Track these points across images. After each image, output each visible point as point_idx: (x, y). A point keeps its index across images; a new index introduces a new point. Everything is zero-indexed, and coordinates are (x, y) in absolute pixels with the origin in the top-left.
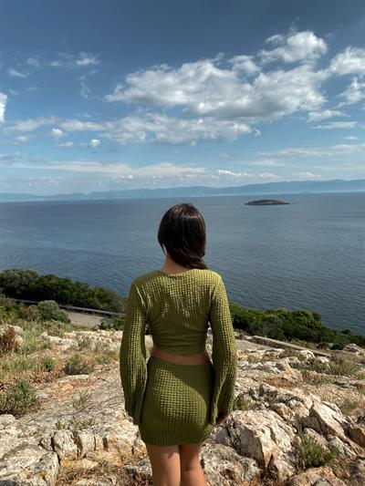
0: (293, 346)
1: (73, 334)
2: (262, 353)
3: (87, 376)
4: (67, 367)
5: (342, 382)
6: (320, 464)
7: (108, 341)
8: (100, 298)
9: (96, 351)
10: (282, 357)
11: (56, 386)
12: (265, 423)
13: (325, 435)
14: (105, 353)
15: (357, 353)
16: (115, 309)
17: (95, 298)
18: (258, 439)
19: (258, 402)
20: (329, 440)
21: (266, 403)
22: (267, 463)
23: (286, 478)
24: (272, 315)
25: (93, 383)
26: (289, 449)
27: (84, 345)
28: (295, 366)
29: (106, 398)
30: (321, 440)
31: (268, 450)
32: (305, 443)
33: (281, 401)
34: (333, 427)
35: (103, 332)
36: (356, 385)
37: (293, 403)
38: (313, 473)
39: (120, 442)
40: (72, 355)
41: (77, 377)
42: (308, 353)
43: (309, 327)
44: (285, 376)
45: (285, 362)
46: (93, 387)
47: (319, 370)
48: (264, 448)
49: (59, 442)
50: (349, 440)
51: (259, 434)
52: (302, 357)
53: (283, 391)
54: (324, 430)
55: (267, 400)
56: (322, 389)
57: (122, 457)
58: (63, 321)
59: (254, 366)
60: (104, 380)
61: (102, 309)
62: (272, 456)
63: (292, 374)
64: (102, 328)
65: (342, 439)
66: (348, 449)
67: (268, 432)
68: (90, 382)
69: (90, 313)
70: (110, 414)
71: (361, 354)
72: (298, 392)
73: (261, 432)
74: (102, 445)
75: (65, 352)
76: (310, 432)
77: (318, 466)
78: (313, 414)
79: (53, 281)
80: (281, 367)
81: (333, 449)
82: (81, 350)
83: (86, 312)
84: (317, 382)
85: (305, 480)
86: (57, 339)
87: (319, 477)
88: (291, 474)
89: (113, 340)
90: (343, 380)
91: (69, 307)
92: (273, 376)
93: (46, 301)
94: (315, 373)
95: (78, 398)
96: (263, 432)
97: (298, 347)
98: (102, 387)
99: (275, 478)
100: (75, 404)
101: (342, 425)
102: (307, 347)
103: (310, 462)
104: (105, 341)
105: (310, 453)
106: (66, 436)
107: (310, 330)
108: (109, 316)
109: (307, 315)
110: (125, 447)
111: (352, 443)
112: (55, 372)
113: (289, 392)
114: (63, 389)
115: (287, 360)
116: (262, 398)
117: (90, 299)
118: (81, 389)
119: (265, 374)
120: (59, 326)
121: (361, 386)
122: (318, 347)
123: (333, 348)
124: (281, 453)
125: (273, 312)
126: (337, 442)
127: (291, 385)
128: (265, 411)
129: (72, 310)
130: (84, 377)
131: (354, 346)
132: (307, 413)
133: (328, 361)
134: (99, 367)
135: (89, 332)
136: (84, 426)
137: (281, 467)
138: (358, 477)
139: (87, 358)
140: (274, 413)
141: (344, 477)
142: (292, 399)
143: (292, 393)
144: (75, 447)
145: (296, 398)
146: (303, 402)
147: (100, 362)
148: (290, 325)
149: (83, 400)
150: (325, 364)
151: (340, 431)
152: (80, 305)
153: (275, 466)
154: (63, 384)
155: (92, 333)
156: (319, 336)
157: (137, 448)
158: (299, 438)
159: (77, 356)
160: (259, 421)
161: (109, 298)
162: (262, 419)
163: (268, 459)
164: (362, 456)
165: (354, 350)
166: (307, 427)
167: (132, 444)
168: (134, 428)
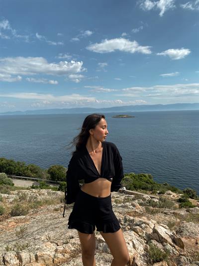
0: (139, 193)
1: (16, 192)
2: (123, 197)
3: (24, 217)
4: (12, 212)
5: (165, 212)
6: (161, 260)
7: (37, 195)
9: (30, 201)
10: (134, 199)
11: (6, 223)
12: (129, 238)
13: (162, 243)
14: (35, 202)
15: (172, 196)
16: (40, 177)
17: (29, 171)
19: (124, 226)
20: (164, 246)
21: (128, 227)
22: (131, 262)
24: (127, 177)
25: (28, 220)
26: (143, 253)
27: (23, 198)
28: (141, 204)
29: (36, 229)
30: (160, 246)
31: (132, 254)
32: (152, 249)
33: (137, 225)
34: (166, 238)
35: (34, 190)
36: (174, 213)
37: (143, 225)
39: (46, 256)
40: (15, 204)
41: (18, 217)
42: (147, 196)
43: (147, 182)
44: (137, 210)
45: (136, 202)
46: (28, 223)
47: (153, 206)
49: (7, 259)
50: (175, 245)
52: (144, 199)
53: (137, 219)
54: (161, 240)
55: (129, 225)
56: (157, 216)
57: (46, 265)
58: (9, 184)
59: (119, 205)
60: (34, 218)
61: (33, 177)
62: (134, 258)
63: (140, 209)
64: (33, 187)
65: (171, 245)
66: (174, 250)
67: (131, 244)
68: (26, 220)
69: (26, 179)
70: (39, 239)
71: (173, 196)
72: (144, 219)
73: (127, 244)
74: (34, 259)
75: (11, 203)
76: (154, 242)
77: (159, 262)
78: (155, 231)
79: (4, 161)
80: (134, 206)
81: (167, 251)
82: (20, 201)
83: (23, 179)
84: (153, 213)
86: (6, 195)
89: (39, 195)
90: (167, 210)
91: (13, 176)
92: (130, 211)
94: (152, 208)
95: (19, 230)
96: (129, 244)
97: (141, 194)
98: (33, 223)
100: (17, 234)
101: (171, 236)
102: (146, 193)
103: (155, 260)
104: (35, 196)
105: (154, 254)
106: (12, 255)
107: (147, 184)
108: (37, 180)
109: (145, 176)
110: (49, 259)
111: (176, 247)
112: (5, 215)
113: (140, 219)
114: (10, 225)
115: (137, 201)
116: (126, 224)
117: (26, 171)
118: (20, 225)
119: (126, 210)
120: (7, 188)
121: (176, 213)
122: (151, 194)
123: (159, 194)
124: (139, 255)
125: (128, 175)
126: (169, 247)
127: (140, 215)
129: (15, 178)
130: (22, 217)
131: (170, 192)
132: (151, 231)
133: (158, 201)
134: (31, 211)
135: (25, 191)
136: (24, 248)
137: (139, 263)
139: (24, 206)
140: (133, 232)
142: (142, 223)
143: (142, 220)
144: (18, 261)
145: (145, 223)
146: (148, 225)
147: (32, 208)
148: (137, 182)
149: (22, 231)
150: (156, 202)
151: (170, 240)
152: (20, 175)
153: (136, 264)
154: (10, 222)
155: (27, 191)
156: (152, 187)
157: (55, 259)
158: (148, 246)
159: (18, 205)
160: (126, 238)
161: (37, 171)
162: (127, 236)
163: (132, 260)
164: (182, 253)
165: (170, 194)
166: (152, 239)
167: (53, 257)
168: (54, 247)
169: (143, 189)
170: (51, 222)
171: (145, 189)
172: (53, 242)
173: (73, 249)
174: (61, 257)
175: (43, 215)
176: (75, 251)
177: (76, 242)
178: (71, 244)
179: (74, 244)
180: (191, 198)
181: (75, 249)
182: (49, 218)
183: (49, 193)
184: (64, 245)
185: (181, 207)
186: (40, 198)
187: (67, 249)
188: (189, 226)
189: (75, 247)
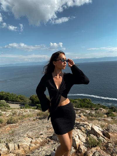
1: (11, 110)
3: (15, 124)
4: (8, 122)
5: (99, 119)
6: (96, 146)
8: (20, 98)
9: (19, 115)
10: (80, 113)
11: (4, 128)
12: (76, 133)
13: (97, 136)
14: (22, 116)
15: (102, 111)
18: (74, 139)
21: (76, 127)
22: (78, 148)
23: (84, 152)
24: (76, 101)
26: (85, 142)
28: (84, 115)
29: (22, 131)
30: (95, 137)
31: (78, 143)
32: (90, 139)
33: (81, 126)
34: (99, 133)
35: (21, 109)
36: (104, 120)
37: (85, 126)
38: (94, 149)
39: (24, 146)
41: (12, 125)
42: (88, 111)
43: (88, 103)
44: (82, 119)
46: (17, 128)
47: (92, 116)
48: (76, 142)
50: (104, 137)
51: (75, 137)
52: (86, 113)
54: (96, 134)
56: (93, 122)
57: (25, 151)
58: (7, 106)
60: (21, 125)
61: (21, 102)
63: (84, 118)
65: (102, 137)
66: (104, 140)
67: (77, 137)
68: (16, 126)
69: (17, 103)
70: (22, 136)
71: (104, 111)
74: (17, 147)
75: (7, 117)
76: (92, 135)
77: (95, 147)
78: (92, 129)
79: (4, 93)
80: (80, 116)
81: (99, 140)
82: (13, 115)
84: (91, 120)
85: (91, 152)
86: (4, 112)
87: (96, 151)
88: (86, 150)
89: (25, 112)
90: (100, 118)
91: (9, 102)
93: (1, 101)
94: (91, 117)
96: (76, 136)
97: (85, 110)
98: (20, 128)
99: (81, 153)
100: (10, 134)
101: (102, 132)
103: (92, 146)
104: (22, 112)
105: (92, 142)
108: (23, 104)
109: (87, 100)
110: (26, 147)
111: (105, 138)
112: (3, 124)
114: (7, 129)
115: (82, 114)
117: (17, 99)
118: (13, 129)
120: (5, 108)
121: (105, 120)
122: (91, 110)
125: (76, 100)
126: (101, 138)
127: (84, 121)
128: (76, 130)
129: (11, 103)
130: (14, 124)
131: (102, 108)
132: (90, 129)
134: (19, 121)
137: (83, 148)
138: (109, 149)
139: (15, 118)
140: (79, 130)
141: (104, 150)
142: (85, 125)
143: (84, 123)
144: (7, 149)
146: (88, 126)
147: (20, 119)
149: (13, 132)
150: (94, 114)
151: (101, 134)
152: (13, 101)
153: (81, 148)
154: (7, 127)
155: (17, 110)
156: (91, 106)
157: (31, 147)
158: (88, 137)
159: (11, 118)
160: (74, 133)
161: (23, 98)
162: (75, 132)
163: (78, 146)
164: (109, 142)
165: (102, 110)
166: (91, 134)
167: (29, 146)
168: (30, 140)
169: (86, 107)
170: (31, 126)
171: (87, 107)
172: (30, 137)
173: (42, 141)
174: (34, 146)
175: (26, 123)
176: (43, 142)
177: (44, 137)
178: (41, 138)
179: (43, 138)
180: (114, 111)
181: (43, 141)
182: (30, 124)
183: (30, 111)
184: (36, 139)
185: (108, 116)
186: (24, 114)
187: (38, 141)
188: (113, 127)
189: (43, 140)
